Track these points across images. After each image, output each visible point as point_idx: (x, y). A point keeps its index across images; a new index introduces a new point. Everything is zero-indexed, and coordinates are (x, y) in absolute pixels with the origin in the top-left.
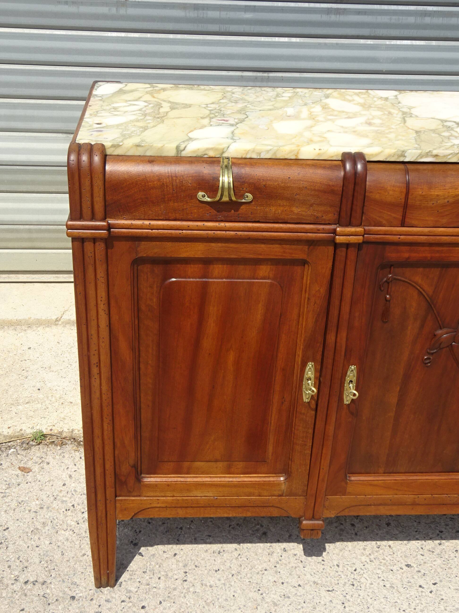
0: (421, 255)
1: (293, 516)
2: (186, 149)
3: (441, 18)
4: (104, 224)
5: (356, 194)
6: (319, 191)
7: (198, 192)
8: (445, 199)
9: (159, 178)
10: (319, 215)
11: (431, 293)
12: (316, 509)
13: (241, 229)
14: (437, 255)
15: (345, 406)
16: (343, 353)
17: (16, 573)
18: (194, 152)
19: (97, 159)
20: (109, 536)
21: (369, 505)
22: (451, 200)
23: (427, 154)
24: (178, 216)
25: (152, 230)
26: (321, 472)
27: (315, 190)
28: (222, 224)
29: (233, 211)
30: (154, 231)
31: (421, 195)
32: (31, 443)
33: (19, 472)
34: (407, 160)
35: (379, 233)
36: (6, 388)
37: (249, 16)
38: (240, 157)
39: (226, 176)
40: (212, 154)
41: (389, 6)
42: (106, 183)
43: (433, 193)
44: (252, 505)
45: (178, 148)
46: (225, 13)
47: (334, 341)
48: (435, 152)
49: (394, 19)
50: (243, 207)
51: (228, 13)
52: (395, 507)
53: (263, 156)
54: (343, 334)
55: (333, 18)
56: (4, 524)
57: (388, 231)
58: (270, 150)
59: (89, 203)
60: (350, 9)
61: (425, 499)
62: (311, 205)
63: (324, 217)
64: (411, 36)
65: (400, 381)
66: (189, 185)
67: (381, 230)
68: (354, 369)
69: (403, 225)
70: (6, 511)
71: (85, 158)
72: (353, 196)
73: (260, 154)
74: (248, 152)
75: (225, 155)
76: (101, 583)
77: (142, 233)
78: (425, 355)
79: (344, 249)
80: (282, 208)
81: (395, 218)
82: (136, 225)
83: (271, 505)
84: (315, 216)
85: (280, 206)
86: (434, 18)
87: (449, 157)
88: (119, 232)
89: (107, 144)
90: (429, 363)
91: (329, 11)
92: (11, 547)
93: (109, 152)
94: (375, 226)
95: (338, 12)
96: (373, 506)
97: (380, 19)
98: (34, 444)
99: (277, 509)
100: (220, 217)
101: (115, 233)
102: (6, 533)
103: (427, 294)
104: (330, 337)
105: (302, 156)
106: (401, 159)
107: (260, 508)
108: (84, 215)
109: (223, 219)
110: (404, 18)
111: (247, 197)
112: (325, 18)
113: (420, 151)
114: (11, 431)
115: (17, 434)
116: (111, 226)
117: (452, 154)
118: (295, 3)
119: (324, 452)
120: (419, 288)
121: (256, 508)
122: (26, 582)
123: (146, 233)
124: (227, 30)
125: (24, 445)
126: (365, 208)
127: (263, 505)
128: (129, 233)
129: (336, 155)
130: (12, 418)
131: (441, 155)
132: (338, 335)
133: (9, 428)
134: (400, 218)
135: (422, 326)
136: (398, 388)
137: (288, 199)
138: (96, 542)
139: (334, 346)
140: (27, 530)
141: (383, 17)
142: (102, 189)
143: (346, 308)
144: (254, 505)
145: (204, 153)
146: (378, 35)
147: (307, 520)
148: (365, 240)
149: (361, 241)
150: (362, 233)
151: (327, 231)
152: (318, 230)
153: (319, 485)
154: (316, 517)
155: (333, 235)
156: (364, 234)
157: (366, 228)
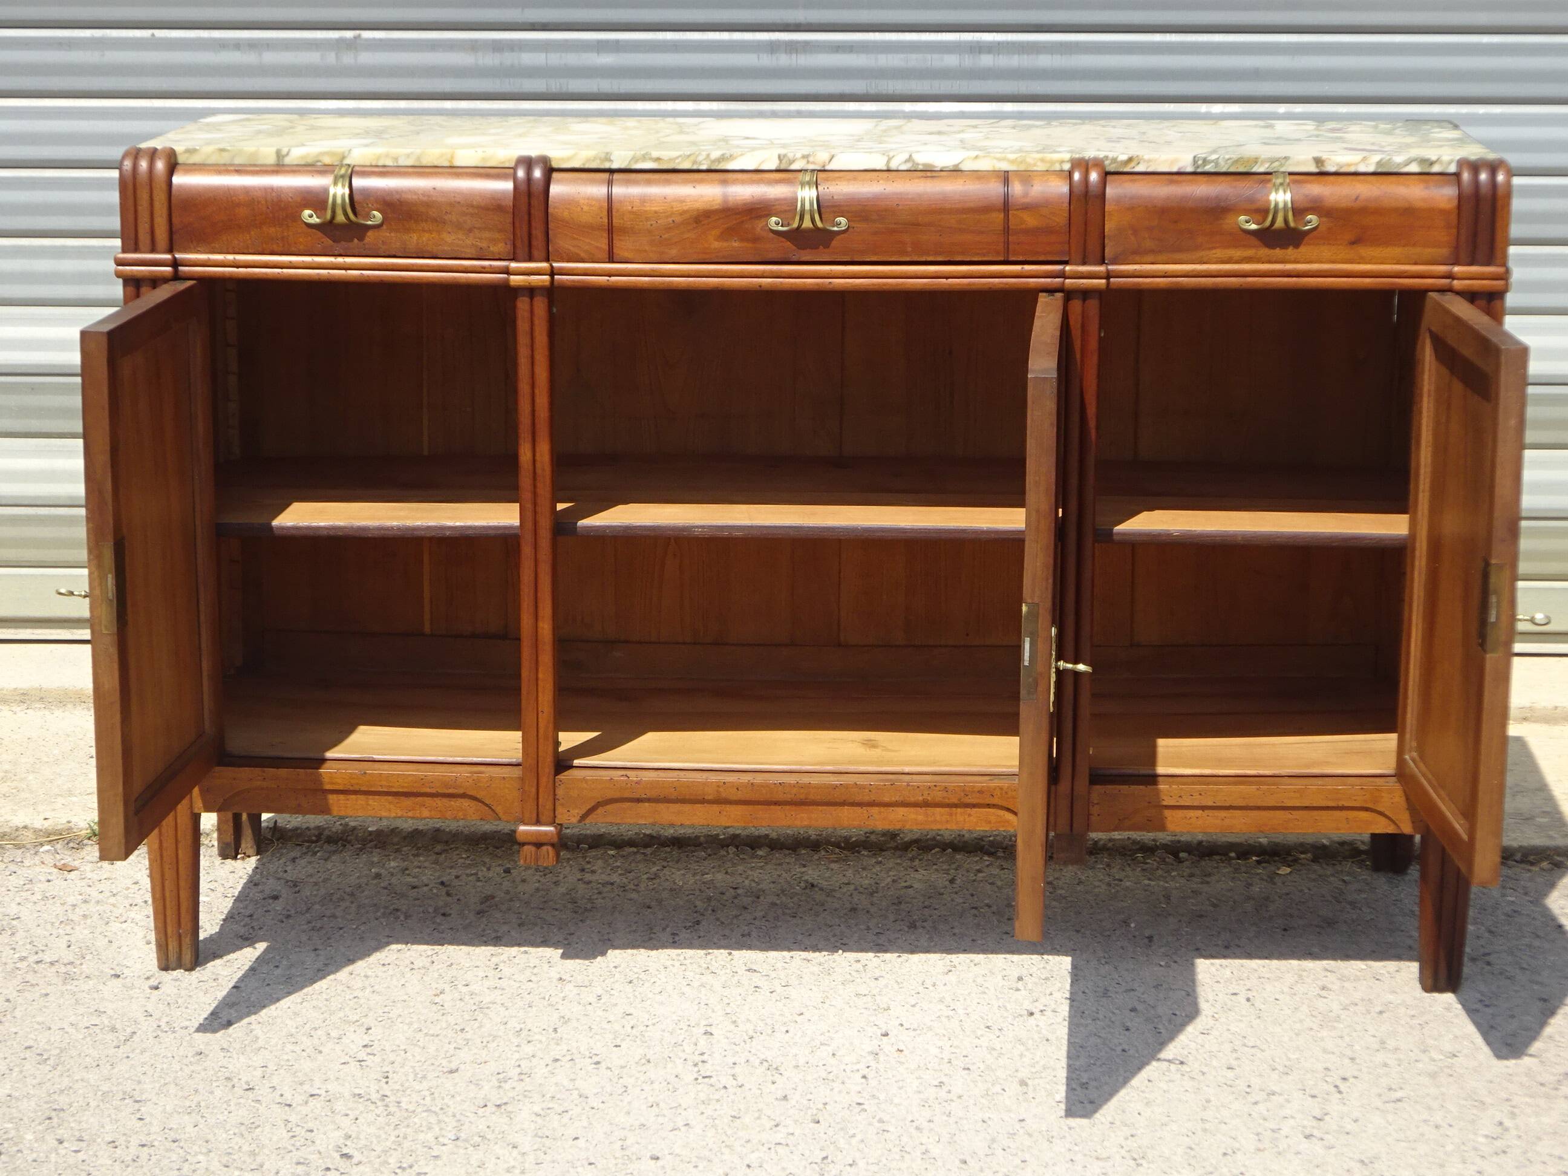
1: (504, 818)
2: (290, 154)
3: (1016, 57)
4: (168, 256)
5: (532, 211)
6: (479, 207)
7: (302, 211)
8: (667, 217)
9: (246, 190)
10: (484, 245)
12: (540, 800)
13: (368, 267)
17: (24, 954)
18: (302, 158)
19: (160, 165)
20: (180, 846)
21: (639, 800)
22: (678, 219)
23: (644, 158)
24: (275, 248)
25: (238, 267)
26: (540, 720)
27: (472, 206)
28: (340, 260)
29: (356, 240)
30: (241, 270)
31: (630, 212)
32: (86, 841)
33: (56, 870)
34: (615, 166)
35: (575, 272)
36: (52, 777)
37: (607, 59)
38: (368, 164)
39: (340, 185)
40: (327, 160)
41: (900, 34)
42: (172, 198)
43: (648, 209)
44: (428, 790)
45: (278, 153)
46: (558, 55)
47: (531, 458)
48: (655, 154)
49: (914, 60)
50: (370, 233)
51: (563, 55)
52: (687, 808)
53: (402, 162)
55: (784, 60)
56: (12, 914)
57: (586, 269)
58: (412, 153)
59: (147, 226)
60: (817, 41)
61: (738, 789)
62: (470, 230)
63: (491, 249)
64: (956, 92)
66: (290, 200)
67: (577, 268)
69: (611, 260)
70: (19, 904)
71: (144, 164)
72: (529, 214)
73: (396, 159)
74: (379, 158)
75: (347, 161)
76: (167, 959)
77: (223, 273)
79: (526, 299)
80: (427, 235)
81: (597, 247)
82: (214, 260)
83: (461, 791)
84: (477, 246)
85: (424, 231)
86: (1001, 56)
87: (677, 161)
88: (190, 272)
89: (179, 149)
91: (773, 47)
92: (20, 934)
93: (181, 159)
94: (568, 261)
95: (792, 48)
96: (647, 804)
97: (885, 60)
98: (90, 842)
99: (475, 802)
100: (338, 248)
101: (184, 272)
102: (14, 922)
105: (458, 162)
106: (607, 165)
107: (444, 800)
108: (141, 245)
109: (342, 252)
110: (936, 56)
111: (374, 217)
112: (766, 60)
113: (632, 153)
114: (46, 824)
115: (59, 827)
116: (178, 262)
117: (680, 156)
118: (701, 33)
119: (540, 676)
122: (37, 962)
123: (229, 272)
124: (564, 90)
125: (71, 845)
126: (550, 232)
127: (447, 791)
128: (204, 272)
129: (509, 161)
130: (54, 810)
131: (666, 158)
132: (538, 450)
133: (45, 819)
134: (606, 247)
137: (435, 220)
138: (158, 858)
139: (531, 468)
140: (54, 920)
141: (890, 56)
142: (166, 205)
144: (432, 791)
145: (316, 159)
146: (884, 92)
147: (525, 824)
148: (556, 283)
149: (548, 283)
150: (549, 272)
151: (497, 270)
152: (484, 267)
153: (540, 747)
154: (543, 818)
155: (505, 276)
156: (552, 273)
157: (555, 265)
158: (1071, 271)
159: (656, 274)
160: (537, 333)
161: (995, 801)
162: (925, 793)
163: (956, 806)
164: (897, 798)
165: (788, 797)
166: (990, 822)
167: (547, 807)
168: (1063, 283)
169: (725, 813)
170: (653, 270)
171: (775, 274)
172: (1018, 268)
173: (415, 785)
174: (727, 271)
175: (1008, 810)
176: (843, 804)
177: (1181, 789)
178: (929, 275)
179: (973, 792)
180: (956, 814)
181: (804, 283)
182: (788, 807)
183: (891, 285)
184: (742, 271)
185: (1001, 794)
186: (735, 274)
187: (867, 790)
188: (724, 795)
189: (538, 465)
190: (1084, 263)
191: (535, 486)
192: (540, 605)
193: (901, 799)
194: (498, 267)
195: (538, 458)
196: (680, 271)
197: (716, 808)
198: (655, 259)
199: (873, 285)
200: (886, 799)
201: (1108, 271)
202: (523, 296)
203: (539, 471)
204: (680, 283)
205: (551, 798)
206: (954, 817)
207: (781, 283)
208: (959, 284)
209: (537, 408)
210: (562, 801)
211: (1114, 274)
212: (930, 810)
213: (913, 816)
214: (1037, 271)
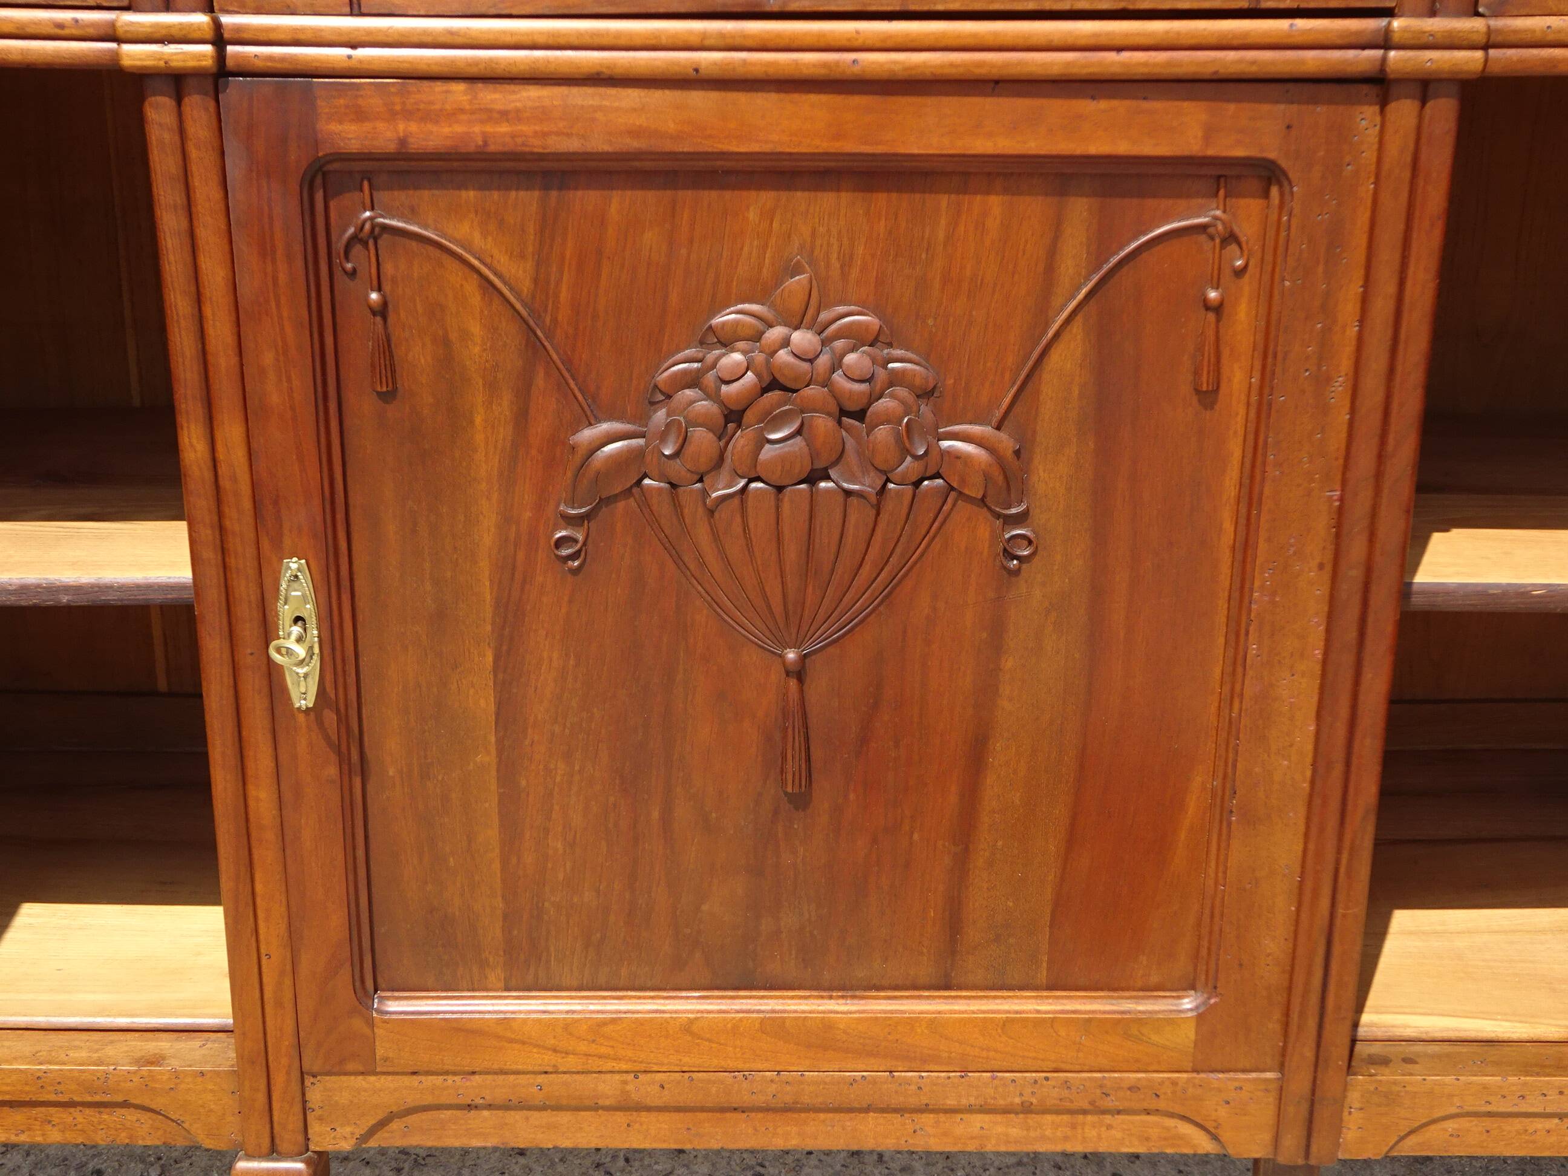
0: (446, 130)
1: (208, 1144)
11: (526, 286)
12: (276, 1113)
14: (504, 128)
15: (301, 718)
16: (247, 504)
21: (469, 1107)
26: (264, 970)
35: (273, 36)
44: (52, 1097)
47: (207, 456)
52: (564, 1118)
54: (231, 432)
57: (302, 30)
61: (663, 1087)
65: (489, 628)
68: (299, 570)
69: (356, 9)
78: (556, 528)
79: (166, 101)
83: (120, 1099)
90: (573, 557)
94: (258, 11)
96: (486, 1113)
99: (149, 1114)
103: (511, 289)
104: (186, 440)
107: (87, 1111)
119: (259, 888)
120: (476, 263)
121: (72, 1110)
127: (89, 1099)
135: (522, 417)
136: (490, 658)
139: (208, 475)
143: (220, 331)
144: (61, 1098)
147: (250, 1157)
148: (230, 63)
149: (208, 63)
150: (209, 34)
151: (91, 31)
152: (60, 25)
153: (268, 1019)
154: (283, 1146)
155: (113, 45)
156: (219, 39)
157: (226, 19)
158: (1404, 30)
159: (459, 40)
160: (196, 182)
161: (1162, 1105)
162: (1028, 1091)
163: (1085, 1112)
164: (972, 1101)
165: (760, 1100)
166: (1147, 1139)
167: (290, 1127)
168: (1384, 59)
169: (637, 1126)
170: (451, 32)
171: (730, 41)
172: (1282, 25)
173: (27, 1088)
174: (618, 34)
175: (1184, 1118)
176: (867, 1110)
177: (1525, 1084)
178: (1083, 42)
179: (1120, 1088)
180: (1084, 1124)
181: (796, 62)
182: (760, 1115)
183: (992, 65)
184: (656, 34)
185: (1174, 1092)
186: (638, 42)
187: (913, 1087)
188: (635, 1097)
189: (223, 470)
190: (1433, 13)
191: (220, 515)
192: (249, 753)
193: (981, 1101)
194: (93, 24)
195: (221, 455)
196: (512, 33)
197: (620, 1118)
198: (456, 8)
199: (952, 65)
200: (951, 1102)
201: (1489, 31)
202: (162, 94)
203: (225, 483)
204: (514, 62)
205: (297, 1108)
206: (1080, 1131)
207: (744, 62)
208: (1145, 64)
209: (211, 347)
210: (318, 1112)
211: (1500, 39)
212: (1033, 1119)
213: (1000, 1129)
214: (1324, 31)
